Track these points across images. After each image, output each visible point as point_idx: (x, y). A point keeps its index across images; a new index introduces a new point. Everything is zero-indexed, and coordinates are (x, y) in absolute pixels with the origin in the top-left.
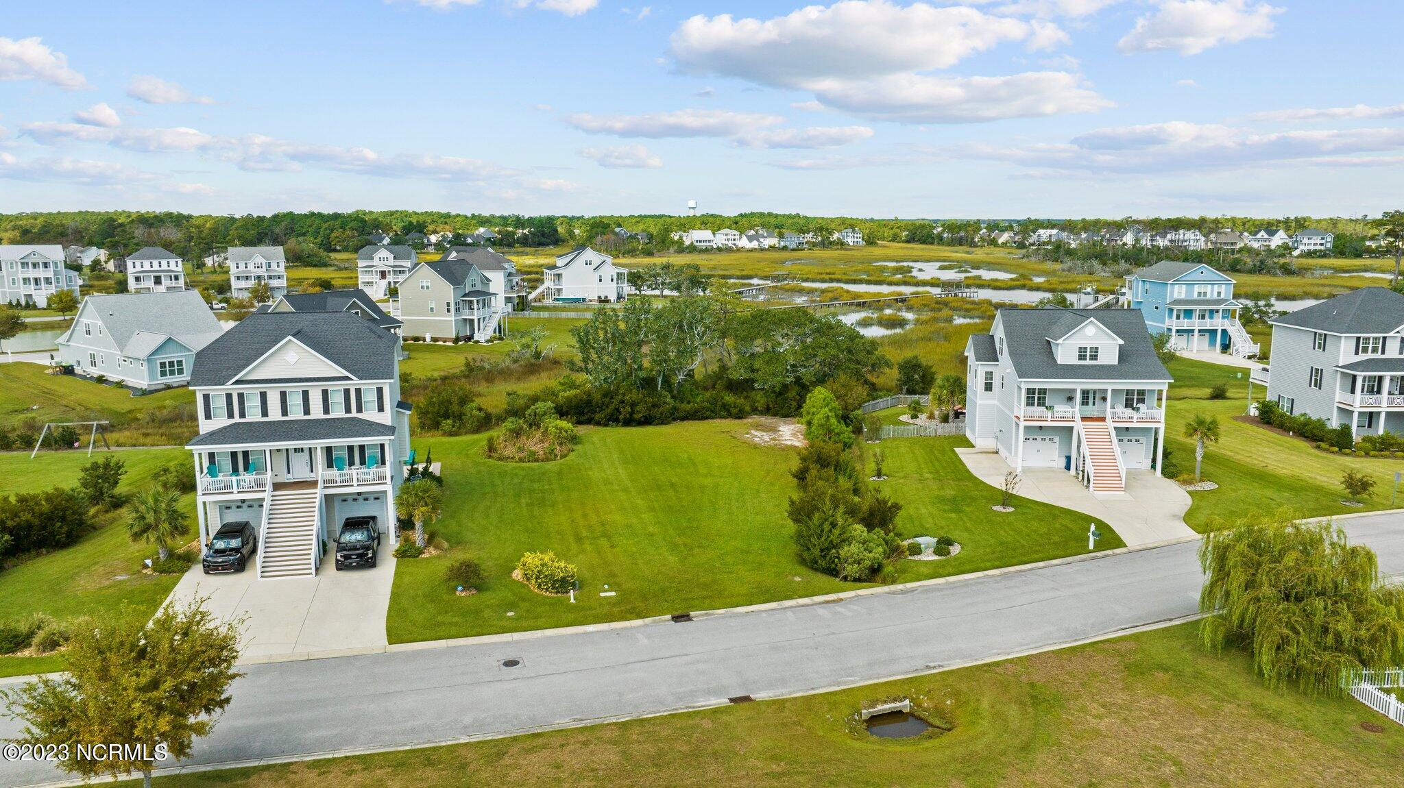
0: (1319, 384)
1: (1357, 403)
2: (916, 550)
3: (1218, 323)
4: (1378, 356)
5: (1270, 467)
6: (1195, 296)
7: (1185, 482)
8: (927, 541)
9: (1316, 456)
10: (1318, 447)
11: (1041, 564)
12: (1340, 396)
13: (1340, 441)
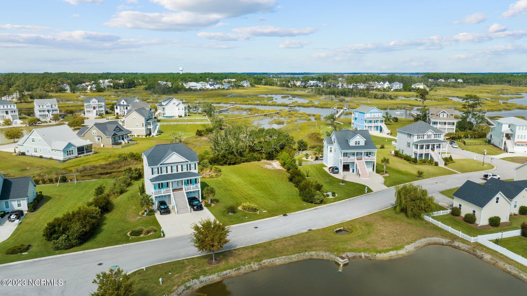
0: (409, 146)
1: (418, 152)
2: (328, 196)
3: (379, 124)
4: (422, 139)
5: (400, 169)
6: (372, 116)
7: (382, 174)
8: (330, 193)
9: (410, 165)
10: (410, 163)
11: (356, 197)
12: (414, 150)
13: (415, 161)
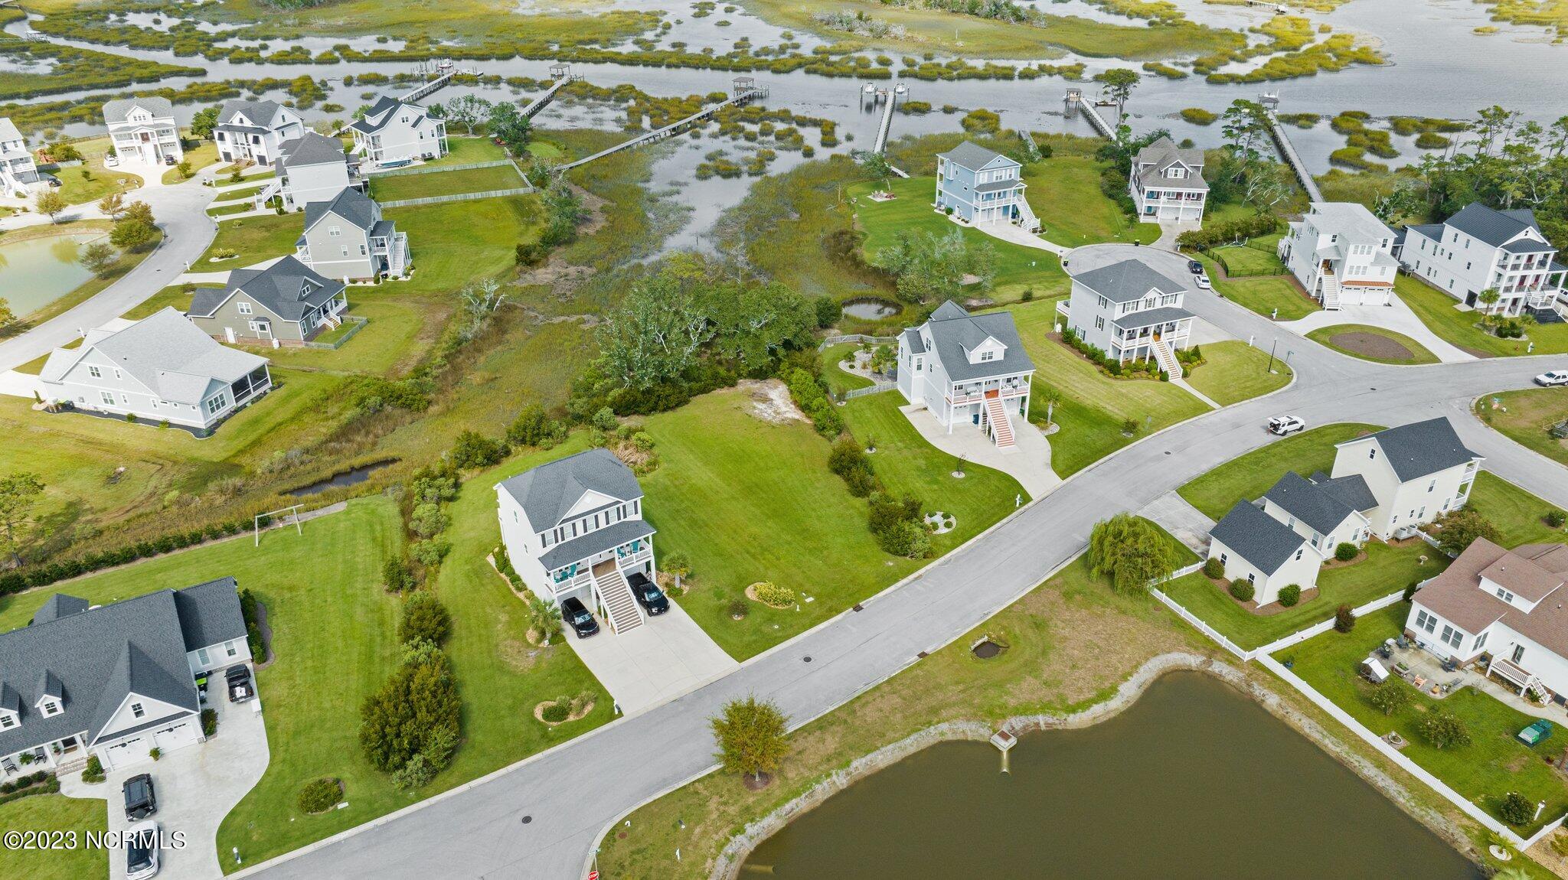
0: (1101, 326)
1: (1124, 346)
2: (935, 526)
3: (1011, 200)
4: (1134, 311)
5: (1081, 398)
6: (994, 180)
8: (938, 518)
9: (1103, 383)
10: (1101, 372)
11: (998, 525)
12: (1114, 338)
13: (1114, 369)
